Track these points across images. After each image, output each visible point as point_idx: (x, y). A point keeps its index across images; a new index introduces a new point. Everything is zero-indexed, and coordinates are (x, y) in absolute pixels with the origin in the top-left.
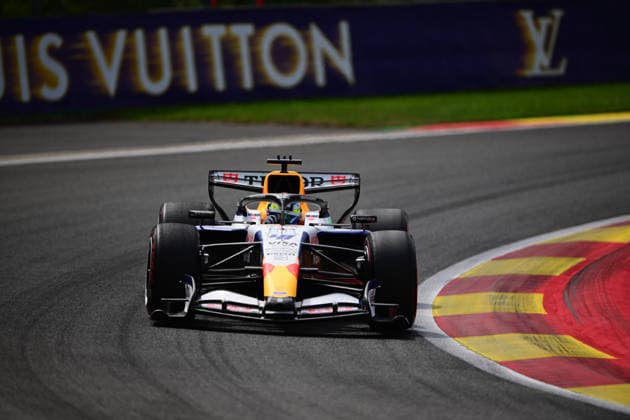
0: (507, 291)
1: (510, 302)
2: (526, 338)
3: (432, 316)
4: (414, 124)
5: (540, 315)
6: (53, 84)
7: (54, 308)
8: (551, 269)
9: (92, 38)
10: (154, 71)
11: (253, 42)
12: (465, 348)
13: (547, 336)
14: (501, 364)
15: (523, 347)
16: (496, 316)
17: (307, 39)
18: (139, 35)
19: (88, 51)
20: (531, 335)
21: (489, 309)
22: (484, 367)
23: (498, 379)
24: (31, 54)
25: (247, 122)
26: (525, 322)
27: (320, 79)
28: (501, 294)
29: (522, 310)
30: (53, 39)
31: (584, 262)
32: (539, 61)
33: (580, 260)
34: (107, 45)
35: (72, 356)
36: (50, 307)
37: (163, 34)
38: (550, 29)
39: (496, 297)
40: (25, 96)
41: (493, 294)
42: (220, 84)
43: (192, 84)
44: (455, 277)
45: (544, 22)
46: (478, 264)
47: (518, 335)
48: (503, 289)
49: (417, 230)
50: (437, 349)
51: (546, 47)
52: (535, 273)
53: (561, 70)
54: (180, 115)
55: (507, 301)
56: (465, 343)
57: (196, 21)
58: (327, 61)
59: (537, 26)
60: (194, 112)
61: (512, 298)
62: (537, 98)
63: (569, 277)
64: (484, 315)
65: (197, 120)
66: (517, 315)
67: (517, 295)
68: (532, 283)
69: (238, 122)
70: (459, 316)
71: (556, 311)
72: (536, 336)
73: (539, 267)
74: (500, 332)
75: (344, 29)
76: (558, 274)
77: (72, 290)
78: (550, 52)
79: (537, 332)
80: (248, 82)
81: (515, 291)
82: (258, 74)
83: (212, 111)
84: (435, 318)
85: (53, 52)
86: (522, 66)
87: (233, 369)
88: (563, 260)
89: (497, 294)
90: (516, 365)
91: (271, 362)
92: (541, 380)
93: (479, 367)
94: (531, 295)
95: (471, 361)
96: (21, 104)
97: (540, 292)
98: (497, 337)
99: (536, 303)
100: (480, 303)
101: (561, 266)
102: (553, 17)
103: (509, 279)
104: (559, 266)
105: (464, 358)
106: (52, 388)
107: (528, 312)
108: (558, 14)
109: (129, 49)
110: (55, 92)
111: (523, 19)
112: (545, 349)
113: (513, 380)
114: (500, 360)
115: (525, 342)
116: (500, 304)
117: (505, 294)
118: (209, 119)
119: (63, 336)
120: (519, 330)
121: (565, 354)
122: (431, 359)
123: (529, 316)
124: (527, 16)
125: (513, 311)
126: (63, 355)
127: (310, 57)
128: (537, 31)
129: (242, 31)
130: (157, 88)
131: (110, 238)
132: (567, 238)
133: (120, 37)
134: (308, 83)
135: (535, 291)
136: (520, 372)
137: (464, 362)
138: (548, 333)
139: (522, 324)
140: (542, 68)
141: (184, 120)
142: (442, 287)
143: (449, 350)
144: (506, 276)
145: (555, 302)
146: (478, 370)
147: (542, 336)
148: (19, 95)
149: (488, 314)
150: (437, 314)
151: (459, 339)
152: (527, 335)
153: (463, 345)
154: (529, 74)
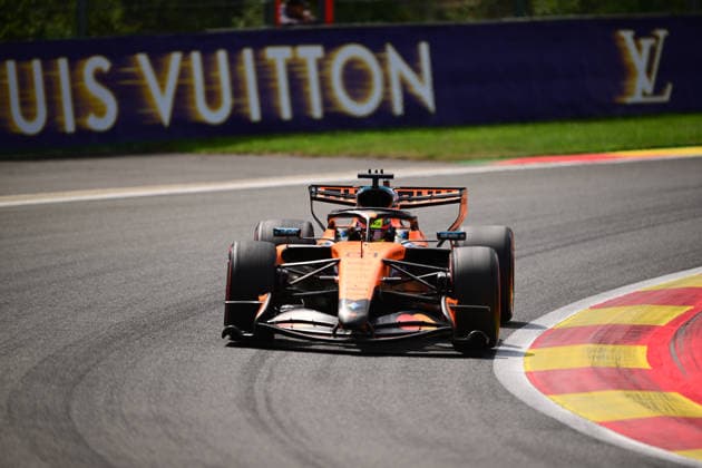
0: (606, 343)
1: (610, 356)
2: (628, 396)
3: (523, 371)
5: (644, 370)
6: (101, 113)
7: (102, 363)
8: (655, 318)
9: (143, 60)
10: (212, 98)
11: (322, 65)
12: (561, 407)
13: (651, 394)
14: (601, 424)
15: (624, 405)
16: (594, 371)
17: (382, 62)
18: (196, 57)
19: (138, 76)
20: (634, 393)
21: (587, 363)
22: (582, 428)
23: (597, 442)
24: (75, 78)
25: (316, 156)
26: (627, 379)
27: (398, 108)
28: (600, 346)
29: (623, 364)
30: (101, 63)
31: (691, 311)
32: (641, 87)
33: (688, 308)
34: (159, 68)
35: (123, 416)
36: (98, 362)
37: (222, 56)
38: (653, 50)
39: (595, 350)
40: (70, 127)
41: (592, 346)
42: (286, 112)
43: (255, 113)
45: (646, 43)
46: (574, 313)
47: (620, 392)
48: (602, 341)
50: (529, 408)
51: (649, 72)
52: (638, 323)
53: (666, 97)
54: (241, 147)
55: (606, 354)
56: (559, 401)
57: (259, 41)
58: (405, 86)
59: (639, 48)
60: (257, 144)
61: (613, 351)
62: (639, 128)
63: (675, 329)
64: (582, 371)
65: (260, 153)
66: (618, 370)
67: (618, 347)
68: (635, 334)
69: (304, 155)
70: (554, 371)
71: (661, 365)
72: (639, 393)
73: (642, 316)
74: (600, 389)
75: (424, 49)
76: (663, 324)
77: (122, 342)
78: (653, 77)
79: (640, 389)
80: (317, 111)
81: (616, 343)
82: (328, 102)
84: (527, 373)
85: (100, 77)
86: (622, 92)
87: (302, 431)
88: (669, 308)
89: (596, 346)
90: (617, 426)
91: (344, 422)
92: (646, 442)
93: (575, 427)
94: (633, 348)
95: (567, 422)
96: (64, 134)
97: (643, 344)
98: (595, 394)
99: (638, 356)
100: (576, 357)
101: (666, 315)
102: (657, 38)
103: (610, 330)
104: (665, 315)
105: (559, 418)
106: (100, 452)
107: (630, 366)
108: (662, 33)
109: (184, 73)
110: (102, 123)
111: (623, 39)
112: (649, 407)
113: (613, 442)
114: (600, 420)
115: (627, 400)
116: (599, 357)
117: (604, 347)
118: (274, 151)
119: (112, 394)
120: (619, 387)
121: (672, 414)
122: (523, 419)
123: (632, 371)
124: (627, 36)
125: (614, 365)
126: (113, 416)
127: (387, 83)
128: (639, 53)
129: (310, 54)
130: (216, 117)
131: (165, 285)
132: (673, 284)
133: (175, 59)
134: (383, 111)
135: (637, 343)
136: (622, 433)
137: (558, 422)
138: (652, 390)
139: (623, 379)
140: (644, 94)
141: (246, 153)
142: (532, 342)
143: (542, 409)
144: (606, 326)
145: (659, 356)
146: (575, 431)
147: (646, 393)
148: (62, 125)
149: (587, 368)
150: (529, 369)
151: (553, 397)
152: (628, 392)
153: (557, 403)
154: (629, 100)
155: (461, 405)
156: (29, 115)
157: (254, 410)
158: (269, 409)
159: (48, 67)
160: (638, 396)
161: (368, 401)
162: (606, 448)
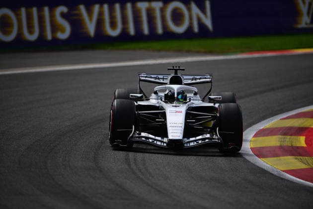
0: (287, 135)
1: (289, 141)
2: (296, 159)
4: (242, 52)
5: (303, 147)
6: (63, 31)
8: (309, 124)
9: (82, 8)
10: (113, 25)
11: (162, 10)
12: (265, 163)
13: (306, 157)
14: (283, 171)
16: (281, 147)
17: (189, 9)
18: (106, 7)
19: (80, 15)
20: (298, 157)
21: (278, 144)
22: (275, 173)
23: (282, 179)
24: (52, 16)
25: (159, 50)
26: (296, 150)
27: (196, 29)
28: (284, 136)
29: (294, 145)
30: (63, 9)
32: (305, 20)
34: (90, 12)
37: (117, 6)
38: (310, 4)
39: (281, 138)
40: (49, 37)
41: (280, 136)
42: (146, 31)
43: (132, 31)
44: (261, 128)
46: (273, 122)
47: (292, 157)
48: (285, 134)
49: (243, 104)
51: (308, 13)
52: (302, 126)
55: (287, 140)
56: (265, 161)
58: (199, 20)
59: (304, 3)
60: (133, 45)
61: (290, 138)
64: (276, 147)
65: (134, 49)
66: (292, 146)
67: (293, 137)
68: (300, 131)
69: (154, 50)
70: (263, 147)
71: (311, 145)
72: (301, 157)
73: (303, 123)
74: (283, 155)
75: (208, 5)
78: (310, 16)
79: (301, 155)
80: (160, 31)
81: (291, 135)
82: (165, 26)
83: (142, 45)
84: (251, 148)
85: (63, 15)
87: (150, 174)
89: (282, 136)
91: (169, 170)
92: (303, 180)
93: (273, 173)
94: (299, 137)
95: (269, 170)
97: (304, 136)
98: (282, 158)
100: (273, 141)
103: (288, 129)
107: (297, 146)
109: (101, 14)
110: (63, 36)
112: (306, 164)
113: (289, 179)
114: (283, 169)
115: (296, 160)
116: (283, 141)
117: (286, 137)
118: (140, 49)
119: (66, 157)
122: (249, 169)
123: (298, 148)
125: (290, 145)
127: (191, 19)
129: (157, 5)
130: (115, 33)
131: (90, 108)
133: (97, 8)
135: (301, 135)
136: (293, 175)
137: (265, 171)
139: (294, 151)
140: (306, 24)
141: (128, 49)
142: (255, 133)
144: (287, 127)
145: (311, 141)
146: (272, 174)
147: (304, 157)
148: (46, 36)
149: (278, 146)
150: (252, 146)
151: (263, 159)
152: (297, 157)
153: (265, 162)
154: (300, 26)
155: (221, 162)
156: (31, 32)
157: (129, 165)
158: (136, 164)
159: (40, 11)
160: (300, 158)
161: (180, 160)
162: (286, 182)
